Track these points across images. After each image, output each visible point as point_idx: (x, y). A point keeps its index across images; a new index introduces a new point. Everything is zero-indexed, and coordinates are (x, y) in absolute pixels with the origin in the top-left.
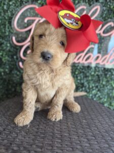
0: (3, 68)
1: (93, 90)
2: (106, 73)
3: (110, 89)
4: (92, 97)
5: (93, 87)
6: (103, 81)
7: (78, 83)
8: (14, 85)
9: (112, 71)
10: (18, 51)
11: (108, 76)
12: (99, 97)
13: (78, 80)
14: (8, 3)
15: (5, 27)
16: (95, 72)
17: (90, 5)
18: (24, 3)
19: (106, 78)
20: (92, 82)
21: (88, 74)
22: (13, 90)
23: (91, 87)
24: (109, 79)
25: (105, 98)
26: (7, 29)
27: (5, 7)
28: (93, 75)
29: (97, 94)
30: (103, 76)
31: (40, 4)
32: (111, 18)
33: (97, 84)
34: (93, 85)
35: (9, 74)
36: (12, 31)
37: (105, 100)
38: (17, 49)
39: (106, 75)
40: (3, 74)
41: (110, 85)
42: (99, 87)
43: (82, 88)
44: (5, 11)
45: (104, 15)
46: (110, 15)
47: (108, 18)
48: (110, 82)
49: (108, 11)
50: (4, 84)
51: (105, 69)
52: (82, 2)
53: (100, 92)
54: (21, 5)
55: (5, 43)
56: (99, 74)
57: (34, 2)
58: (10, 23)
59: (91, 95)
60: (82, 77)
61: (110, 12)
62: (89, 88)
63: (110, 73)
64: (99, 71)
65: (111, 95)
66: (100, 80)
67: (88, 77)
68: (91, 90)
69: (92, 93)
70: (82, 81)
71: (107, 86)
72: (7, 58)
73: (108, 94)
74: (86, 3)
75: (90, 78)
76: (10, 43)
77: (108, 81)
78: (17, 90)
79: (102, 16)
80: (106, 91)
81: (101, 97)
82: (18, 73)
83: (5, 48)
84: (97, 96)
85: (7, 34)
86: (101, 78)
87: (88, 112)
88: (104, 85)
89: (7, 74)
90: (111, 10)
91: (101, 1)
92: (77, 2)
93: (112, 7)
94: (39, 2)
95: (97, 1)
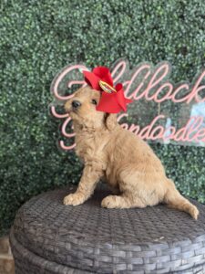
0: (36, 150)
2: (185, 153)
3: (194, 177)
6: (181, 165)
8: (51, 174)
9: (193, 150)
10: (60, 125)
11: (188, 157)
14: (46, 64)
15: (40, 94)
16: (169, 153)
17: (155, 64)
18: (67, 63)
19: (186, 160)
22: (49, 181)
24: (190, 162)
26: (43, 96)
27: (42, 69)
30: (181, 157)
31: (89, 64)
32: (184, 79)
33: (174, 170)
35: (45, 158)
36: (49, 98)
38: (57, 123)
39: (185, 156)
40: (35, 158)
41: (193, 171)
42: (176, 174)
44: (42, 74)
45: (175, 76)
46: (182, 75)
47: (181, 79)
48: (192, 166)
49: (180, 70)
50: (36, 174)
51: (182, 147)
52: (144, 60)
54: (63, 65)
55: (41, 114)
56: (175, 154)
57: (81, 62)
58: (48, 88)
61: (182, 71)
63: (190, 153)
64: (174, 151)
65: (195, 185)
66: (177, 164)
71: (188, 173)
72: (42, 135)
73: (191, 185)
74: (149, 61)
76: (47, 115)
77: (188, 165)
78: (55, 182)
79: (171, 77)
80: (188, 179)
82: (58, 157)
83: (40, 121)
85: (44, 102)
86: (178, 161)
88: (183, 171)
89: (42, 158)
90: (184, 69)
91: (169, 59)
92: (137, 60)
93: (184, 65)
94: (88, 61)
95: (164, 58)
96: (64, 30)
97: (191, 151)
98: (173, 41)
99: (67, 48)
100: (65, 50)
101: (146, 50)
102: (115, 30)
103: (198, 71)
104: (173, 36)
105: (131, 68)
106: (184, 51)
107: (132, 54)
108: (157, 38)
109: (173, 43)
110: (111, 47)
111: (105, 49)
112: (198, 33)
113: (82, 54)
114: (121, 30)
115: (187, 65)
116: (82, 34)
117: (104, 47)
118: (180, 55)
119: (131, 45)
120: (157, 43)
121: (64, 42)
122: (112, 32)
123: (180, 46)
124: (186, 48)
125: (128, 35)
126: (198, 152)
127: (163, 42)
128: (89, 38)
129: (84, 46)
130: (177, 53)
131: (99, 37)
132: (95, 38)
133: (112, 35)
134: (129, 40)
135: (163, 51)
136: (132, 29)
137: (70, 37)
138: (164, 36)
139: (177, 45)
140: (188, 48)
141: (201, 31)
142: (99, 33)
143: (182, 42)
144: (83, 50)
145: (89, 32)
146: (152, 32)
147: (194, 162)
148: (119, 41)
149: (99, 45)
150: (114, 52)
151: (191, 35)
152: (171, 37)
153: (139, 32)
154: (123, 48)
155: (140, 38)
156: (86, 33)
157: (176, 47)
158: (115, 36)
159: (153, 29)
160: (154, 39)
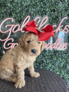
1: (49, 64)
2: (56, 53)
3: (59, 63)
4: (49, 69)
5: (49, 62)
6: (54, 58)
7: (40, 60)
9: (59, 52)
10: (2, 44)
11: (57, 55)
12: (53, 68)
13: (39, 59)
16: (49, 54)
17: (42, 16)
18: (5, 17)
19: (56, 56)
20: (48, 59)
21: (45, 55)
23: (48, 62)
24: (58, 57)
25: (57, 68)
28: (48, 55)
29: (52, 67)
30: (54, 55)
31: (14, 17)
32: (54, 23)
33: (51, 61)
34: (49, 61)
37: (57, 70)
38: (2, 43)
41: (59, 61)
42: (52, 62)
43: (42, 63)
45: (51, 21)
46: (54, 21)
47: (53, 23)
48: (59, 59)
49: (52, 19)
51: (54, 51)
52: (37, 15)
53: (54, 65)
54: (3, 18)
56: (52, 54)
57: (11, 17)
59: (48, 68)
60: (42, 57)
61: (53, 19)
62: (47, 63)
63: (58, 53)
64: (51, 53)
65: (60, 66)
66: (52, 58)
67: (45, 56)
68: (48, 64)
69: (49, 66)
70: (42, 59)
71: (57, 61)
73: (59, 66)
74: (40, 15)
75: (46, 57)
77: (57, 58)
80: (57, 64)
81: (54, 68)
84: (52, 68)
86: (53, 57)
87: (45, 79)
88: (55, 61)
90: (54, 18)
91: (48, 14)
92: (34, 15)
93: (54, 17)
94: (13, 16)
95: (46, 14)
96: (2, 3)
97: (58, 52)
98: (49, 6)
99: (4, 11)
100: (3, 12)
101: (38, 11)
102: (25, 2)
103: (60, 19)
104: (49, 4)
105: (32, 18)
106: (54, 11)
107: (32, 12)
108: (42, 6)
109: (49, 7)
110: (23, 10)
111: (21, 11)
112: (60, 3)
113: (11, 13)
114: (27, 2)
115: (56, 17)
116: (10, 4)
117: (20, 10)
118: (52, 13)
119: (31, 9)
120: (42, 8)
121: (3, 8)
122: (23, 3)
123: (52, 9)
124: (54, 9)
125: (30, 4)
126: (61, 53)
127: (45, 7)
128: (13, 6)
129: (11, 10)
130: (51, 12)
131: (18, 6)
132: (16, 6)
133: (23, 5)
134: (31, 7)
135: (45, 11)
136: (32, 2)
137: (5, 6)
138: (45, 5)
139: (51, 8)
140: (56, 9)
141: (60, 2)
142: (18, 4)
143: (53, 7)
144: (11, 11)
145: (13, 4)
146: (40, 3)
147: (59, 57)
148: (26, 7)
149: (18, 9)
150: (24, 12)
151: (57, 4)
152: (48, 5)
153: (35, 3)
154: (28, 10)
155: (35, 6)
156: (12, 4)
157: (51, 9)
158: (24, 5)
159: (41, 1)
160: (41, 6)
